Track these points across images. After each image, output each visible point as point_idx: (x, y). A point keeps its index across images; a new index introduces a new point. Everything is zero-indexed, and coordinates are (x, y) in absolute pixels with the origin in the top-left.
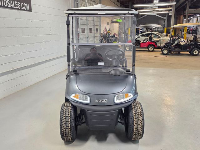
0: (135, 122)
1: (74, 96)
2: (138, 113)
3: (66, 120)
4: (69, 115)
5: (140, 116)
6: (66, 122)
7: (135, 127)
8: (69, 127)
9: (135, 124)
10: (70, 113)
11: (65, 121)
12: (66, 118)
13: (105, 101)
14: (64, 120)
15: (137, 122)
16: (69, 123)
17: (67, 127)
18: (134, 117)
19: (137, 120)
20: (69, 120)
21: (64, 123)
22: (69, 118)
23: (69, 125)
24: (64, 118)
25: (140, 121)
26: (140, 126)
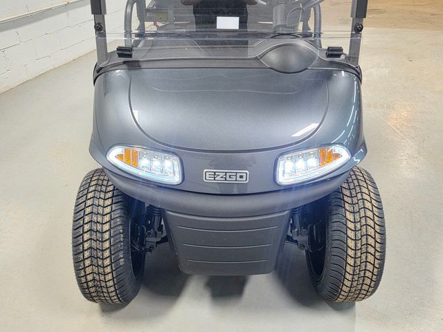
0: (351, 253)
1: (120, 157)
2: (363, 221)
3: (94, 244)
4: (106, 227)
5: (371, 232)
6: (94, 253)
7: (349, 269)
8: (108, 270)
9: (351, 261)
10: (107, 218)
11: (90, 248)
12: (94, 237)
13: (241, 177)
14: (86, 245)
15: (359, 254)
16: (107, 254)
17: (101, 270)
18: (351, 234)
19: (359, 245)
20: (107, 245)
21: (87, 254)
22: (106, 236)
23: (107, 262)
24: (86, 236)
25: (371, 250)
26: (370, 267)
